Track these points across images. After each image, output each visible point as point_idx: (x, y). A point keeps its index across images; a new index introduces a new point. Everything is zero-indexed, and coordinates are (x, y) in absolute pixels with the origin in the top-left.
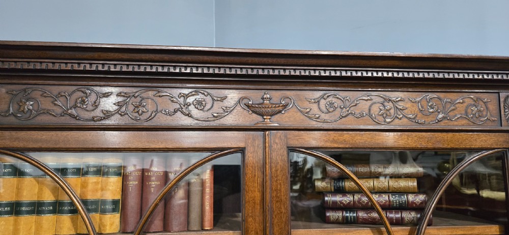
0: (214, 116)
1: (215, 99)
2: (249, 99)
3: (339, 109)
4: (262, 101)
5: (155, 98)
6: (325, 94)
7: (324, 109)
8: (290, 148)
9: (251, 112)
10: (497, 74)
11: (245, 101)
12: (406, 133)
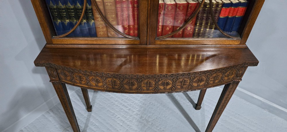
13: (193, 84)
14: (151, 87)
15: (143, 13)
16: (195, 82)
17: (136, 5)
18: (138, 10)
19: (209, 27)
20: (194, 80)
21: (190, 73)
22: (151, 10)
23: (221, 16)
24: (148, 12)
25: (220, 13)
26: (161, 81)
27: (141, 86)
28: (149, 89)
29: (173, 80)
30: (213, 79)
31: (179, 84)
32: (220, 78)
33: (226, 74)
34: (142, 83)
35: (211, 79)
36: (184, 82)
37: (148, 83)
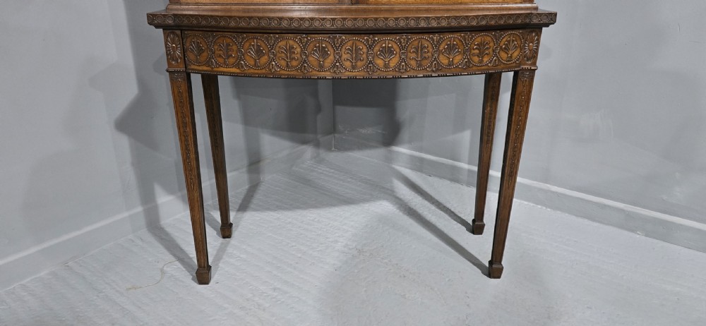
13: (440, 59)
14: (361, 59)
20: (441, 47)
26: (379, 45)
27: (340, 57)
28: (356, 65)
29: (401, 43)
30: (477, 51)
31: (413, 55)
32: (491, 52)
33: (502, 43)
34: (343, 50)
35: (474, 49)
36: (421, 50)
37: (354, 48)
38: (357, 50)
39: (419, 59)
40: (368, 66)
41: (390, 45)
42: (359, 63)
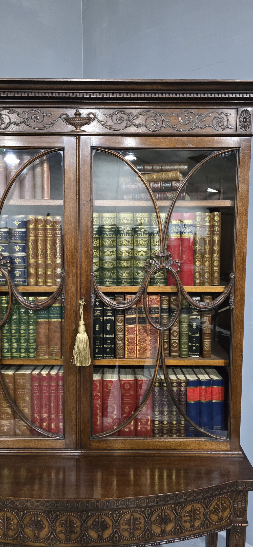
0: (45, 126)
1: (45, 114)
2: (67, 115)
3: (125, 122)
4: (74, 116)
5: (9, 115)
6: (116, 111)
7: (115, 122)
8: (93, 148)
9: (68, 124)
10: (232, 94)
11: (65, 116)
12: (169, 138)
13: (153, 529)
14: (74, 532)
15: (69, 394)
16: (154, 522)
17: (61, 383)
18: (64, 389)
19: (176, 418)
20: (153, 519)
21: (139, 499)
22: (82, 390)
23: (190, 400)
24: (76, 391)
25: (186, 394)
26: (92, 519)
27: (55, 530)
28: (70, 537)
29: (113, 517)
30: (188, 518)
31: (126, 527)
32: (202, 517)
33: (211, 508)
34: (58, 524)
35: (184, 516)
36: (134, 523)
37: (68, 522)
38: (72, 524)
39: (132, 531)
40: (81, 538)
41: (103, 520)
42: (73, 536)
